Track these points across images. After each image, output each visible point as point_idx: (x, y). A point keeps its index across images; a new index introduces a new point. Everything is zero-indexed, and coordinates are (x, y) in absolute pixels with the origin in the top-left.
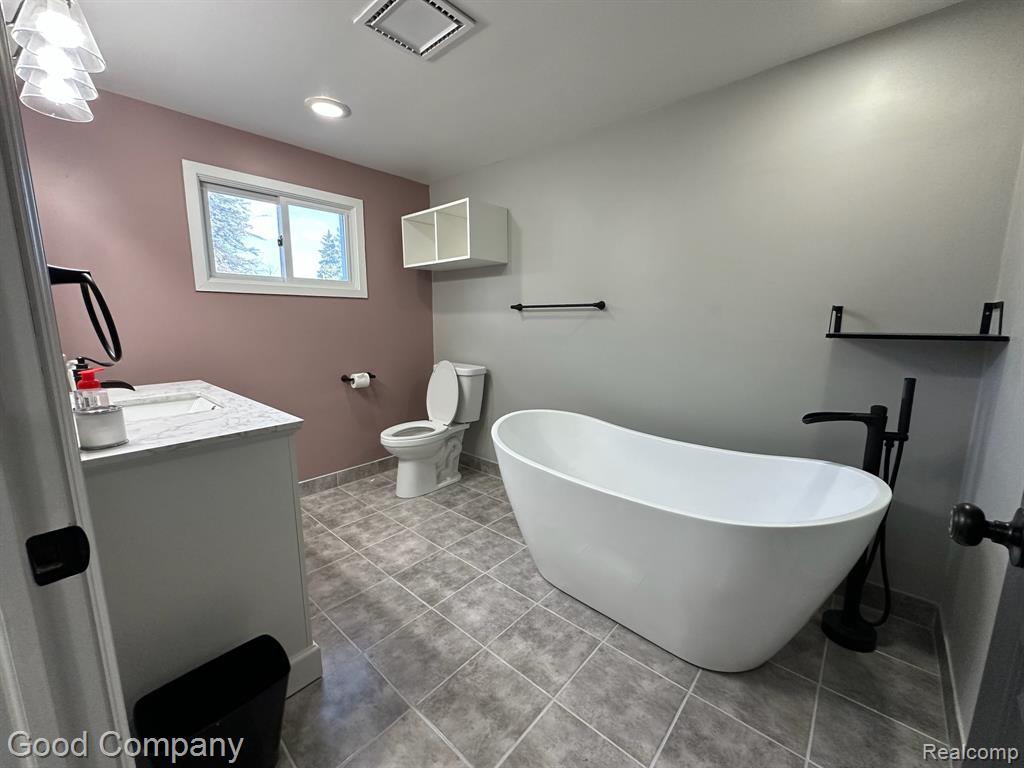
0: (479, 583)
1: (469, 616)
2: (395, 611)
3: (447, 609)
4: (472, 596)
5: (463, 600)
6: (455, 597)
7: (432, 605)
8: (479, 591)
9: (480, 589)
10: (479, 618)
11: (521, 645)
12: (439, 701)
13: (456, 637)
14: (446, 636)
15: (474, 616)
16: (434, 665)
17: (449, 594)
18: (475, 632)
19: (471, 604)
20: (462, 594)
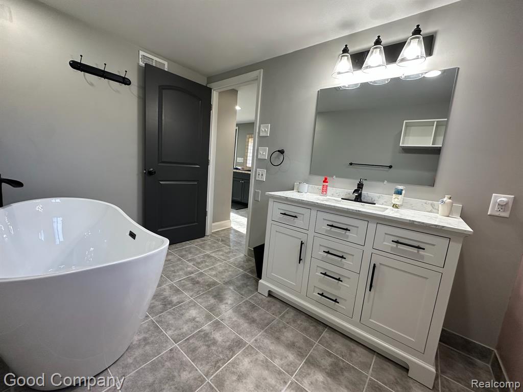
0: (183, 335)
1: (196, 313)
2: (238, 318)
3: (208, 318)
4: (190, 325)
5: (197, 322)
6: (202, 325)
7: (217, 320)
8: (185, 328)
9: (184, 330)
10: (190, 312)
11: (175, 299)
12: (213, 285)
13: (204, 303)
14: (209, 303)
15: (193, 313)
16: (215, 294)
17: (206, 327)
18: (195, 305)
19: (194, 319)
20: (197, 327)
